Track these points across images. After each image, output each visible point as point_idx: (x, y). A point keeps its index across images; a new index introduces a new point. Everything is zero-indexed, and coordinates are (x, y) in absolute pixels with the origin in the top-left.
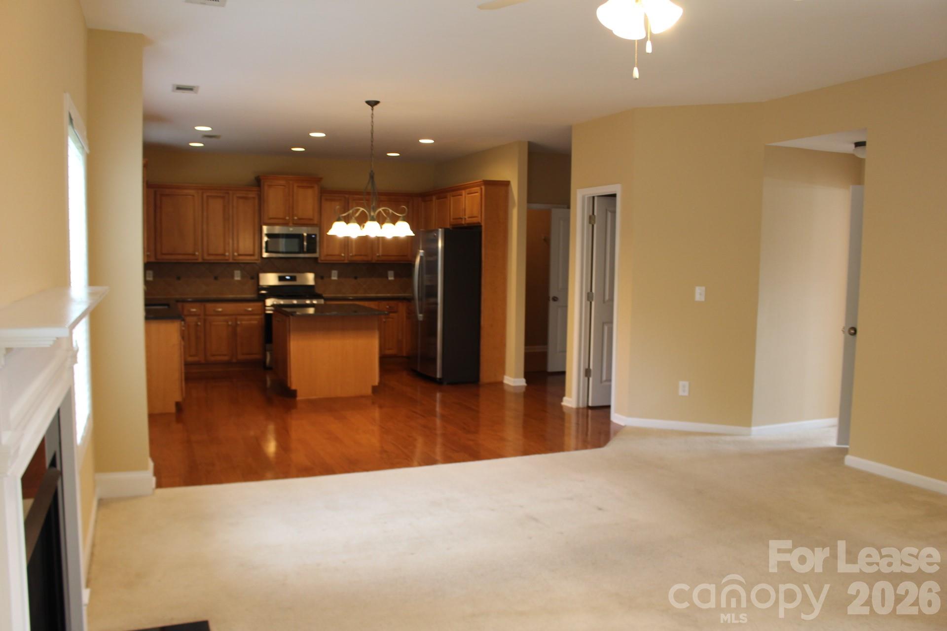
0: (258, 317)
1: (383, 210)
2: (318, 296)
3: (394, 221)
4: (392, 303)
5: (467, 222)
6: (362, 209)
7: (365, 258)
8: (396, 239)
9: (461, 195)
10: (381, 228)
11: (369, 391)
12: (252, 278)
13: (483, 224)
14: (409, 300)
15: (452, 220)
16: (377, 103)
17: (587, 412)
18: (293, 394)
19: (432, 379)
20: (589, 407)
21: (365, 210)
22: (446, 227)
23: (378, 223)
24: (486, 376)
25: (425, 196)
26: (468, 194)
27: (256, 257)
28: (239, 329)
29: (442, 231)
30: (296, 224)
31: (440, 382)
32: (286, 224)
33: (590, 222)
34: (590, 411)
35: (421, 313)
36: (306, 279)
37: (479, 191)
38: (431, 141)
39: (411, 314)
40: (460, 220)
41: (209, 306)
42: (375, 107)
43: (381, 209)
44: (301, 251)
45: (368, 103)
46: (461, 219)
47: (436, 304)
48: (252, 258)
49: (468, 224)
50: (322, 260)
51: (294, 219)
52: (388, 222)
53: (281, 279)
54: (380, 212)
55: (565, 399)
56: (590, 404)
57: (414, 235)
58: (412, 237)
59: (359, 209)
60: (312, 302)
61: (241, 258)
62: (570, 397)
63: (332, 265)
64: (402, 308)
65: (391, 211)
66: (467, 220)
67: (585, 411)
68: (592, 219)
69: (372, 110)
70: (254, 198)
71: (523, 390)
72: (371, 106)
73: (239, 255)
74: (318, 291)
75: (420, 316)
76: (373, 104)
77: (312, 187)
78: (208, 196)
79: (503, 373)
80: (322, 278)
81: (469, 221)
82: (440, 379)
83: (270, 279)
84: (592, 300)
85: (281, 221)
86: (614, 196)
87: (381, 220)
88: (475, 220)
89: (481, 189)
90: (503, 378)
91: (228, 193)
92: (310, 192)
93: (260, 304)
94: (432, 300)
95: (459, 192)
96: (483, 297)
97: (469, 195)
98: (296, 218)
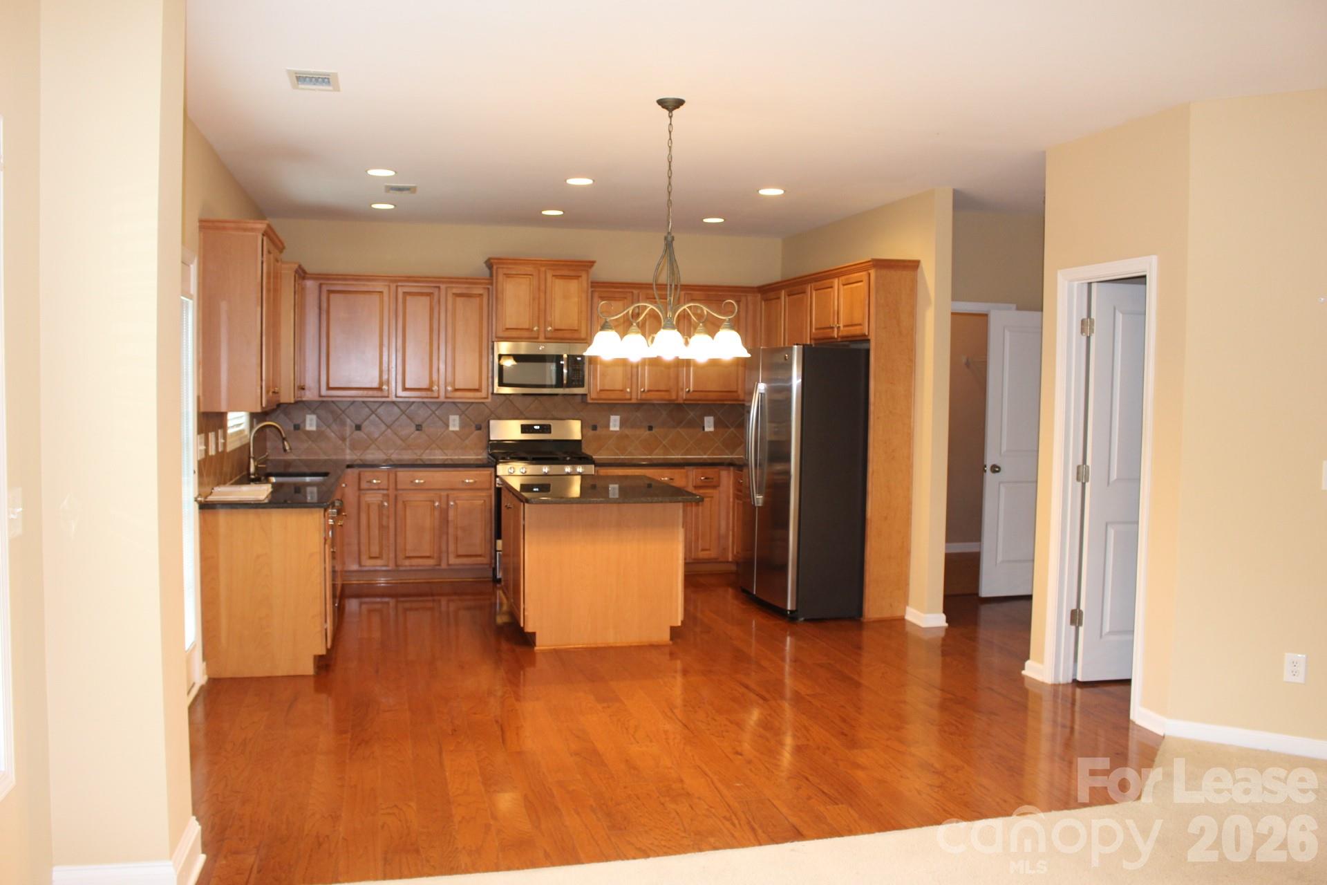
0: (484, 494)
1: (690, 307)
2: (585, 460)
3: (712, 328)
4: (710, 472)
5: (845, 334)
6: (651, 306)
7: (665, 396)
8: (714, 363)
9: (831, 287)
10: (687, 343)
11: (665, 636)
12: (479, 428)
13: (872, 338)
14: (739, 466)
15: (814, 330)
16: (679, 103)
17: (1074, 694)
18: (527, 640)
19: (777, 611)
20: (1076, 683)
21: (654, 308)
22: (804, 343)
23: (678, 333)
24: (874, 608)
25: (768, 292)
26: (844, 285)
27: (483, 394)
28: (451, 513)
29: (798, 349)
30: (549, 339)
31: (792, 618)
32: (533, 339)
33: (1082, 331)
34: (1078, 691)
35: (759, 493)
36: (569, 430)
37: (865, 279)
38: (779, 192)
39: (742, 493)
40: (829, 330)
41: (403, 474)
42: (675, 112)
43: (685, 307)
44: (559, 384)
45: (662, 103)
46: (832, 328)
47: (788, 473)
48: (478, 394)
49: (843, 337)
50: (592, 399)
51: (545, 331)
52: (700, 332)
53: (525, 429)
54: (684, 309)
55: (1028, 663)
56: (1079, 678)
57: (749, 356)
58: (745, 359)
59: (645, 307)
60: (575, 470)
61: (458, 394)
62: (1042, 662)
63: (611, 406)
64: (727, 479)
65: (705, 310)
66: (841, 329)
67: (1070, 690)
68: (1086, 325)
69: (671, 117)
70: (481, 295)
71: (942, 634)
72: (667, 109)
73: (456, 390)
74: (587, 450)
75: (759, 499)
76: (671, 105)
77: (578, 277)
78: (405, 294)
79: (906, 603)
80: (595, 428)
81: (845, 331)
82: (792, 612)
83: (509, 430)
84: (1087, 480)
85: (526, 334)
86: (1142, 279)
87: (686, 327)
88: (856, 331)
89: (869, 274)
90: (904, 611)
91: (439, 287)
92: (573, 286)
93: (487, 472)
94: (779, 467)
95: (827, 282)
96: (871, 467)
97: (846, 287)
98: (549, 328)
